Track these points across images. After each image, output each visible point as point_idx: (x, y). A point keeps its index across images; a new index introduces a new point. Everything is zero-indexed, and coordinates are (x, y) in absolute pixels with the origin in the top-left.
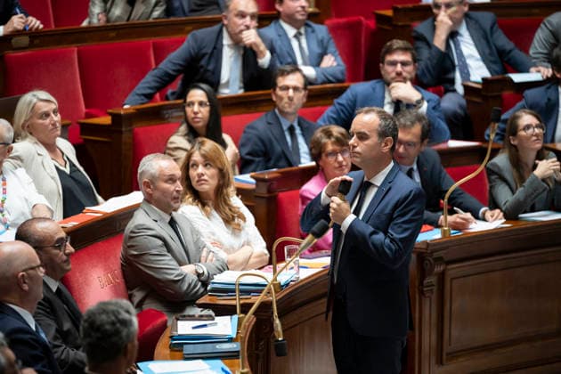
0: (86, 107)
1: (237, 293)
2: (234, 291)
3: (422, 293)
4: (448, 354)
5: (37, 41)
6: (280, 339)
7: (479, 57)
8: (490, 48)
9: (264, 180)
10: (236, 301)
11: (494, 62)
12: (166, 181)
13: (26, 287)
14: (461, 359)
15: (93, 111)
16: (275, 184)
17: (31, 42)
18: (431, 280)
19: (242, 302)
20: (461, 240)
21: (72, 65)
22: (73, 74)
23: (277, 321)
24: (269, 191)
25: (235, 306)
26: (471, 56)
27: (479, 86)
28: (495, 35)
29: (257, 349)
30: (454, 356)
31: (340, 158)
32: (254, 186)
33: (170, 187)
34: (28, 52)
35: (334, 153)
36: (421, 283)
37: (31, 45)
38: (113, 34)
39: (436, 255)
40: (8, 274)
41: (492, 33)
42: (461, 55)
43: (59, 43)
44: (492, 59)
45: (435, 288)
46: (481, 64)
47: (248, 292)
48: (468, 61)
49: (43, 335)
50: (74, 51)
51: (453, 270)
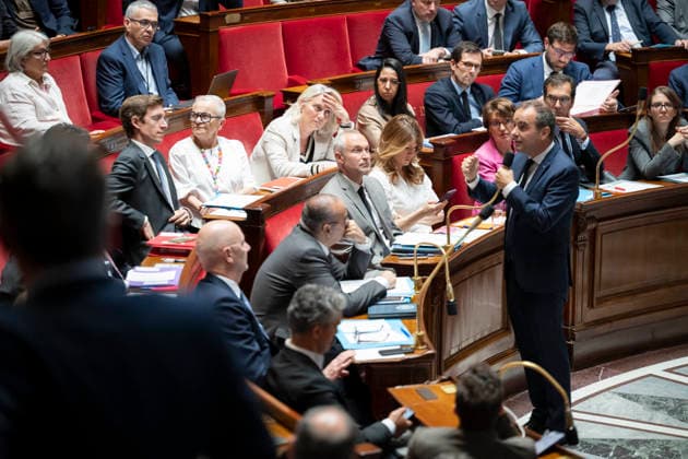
0: (289, 74)
1: (415, 254)
2: (413, 252)
3: (576, 247)
4: (598, 298)
5: (246, 18)
6: (452, 300)
7: (631, 28)
8: (640, 21)
9: (441, 146)
10: (414, 262)
11: (644, 34)
12: (353, 151)
13: (230, 260)
14: (610, 303)
15: (295, 77)
16: (451, 148)
17: (242, 19)
18: (584, 235)
19: (420, 262)
20: (610, 201)
21: (277, 38)
22: (278, 44)
23: (449, 285)
24: (445, 155)
25: (412, 267)
26: (624, 27)
27: (630, 56)
28: (646, 10)
29: (432, 303)
30: (603, 300)
31: (502, 127)
32: (432, 150)
33: (357, 156)
34: (240, 27)
35: (498, 123)
36: (576, 239)
37: (242, 21)
38: (313, 10)
39: (588, 215)
40: (214, 248)
41: (642, 9)
42: (615, 26)
43: (266, 18)
44: (643, 30)
45: (587, 243)
46: (633, 34)
47: (425, 253)
48: (621, 32)
49: (247, 303)
50: (278, 25)
51: (603, 226)
